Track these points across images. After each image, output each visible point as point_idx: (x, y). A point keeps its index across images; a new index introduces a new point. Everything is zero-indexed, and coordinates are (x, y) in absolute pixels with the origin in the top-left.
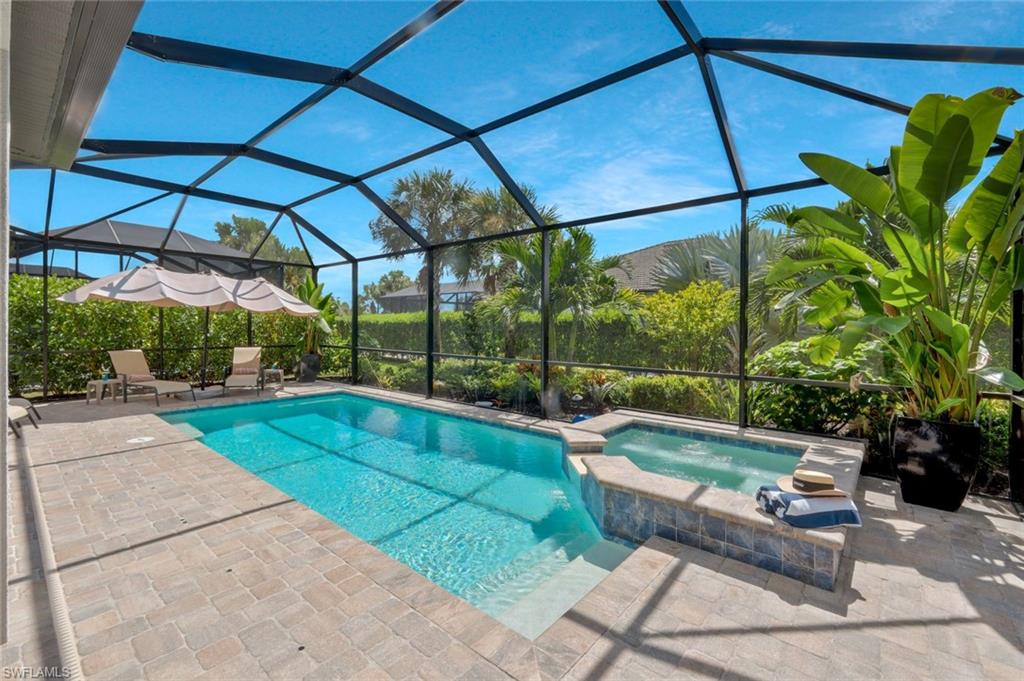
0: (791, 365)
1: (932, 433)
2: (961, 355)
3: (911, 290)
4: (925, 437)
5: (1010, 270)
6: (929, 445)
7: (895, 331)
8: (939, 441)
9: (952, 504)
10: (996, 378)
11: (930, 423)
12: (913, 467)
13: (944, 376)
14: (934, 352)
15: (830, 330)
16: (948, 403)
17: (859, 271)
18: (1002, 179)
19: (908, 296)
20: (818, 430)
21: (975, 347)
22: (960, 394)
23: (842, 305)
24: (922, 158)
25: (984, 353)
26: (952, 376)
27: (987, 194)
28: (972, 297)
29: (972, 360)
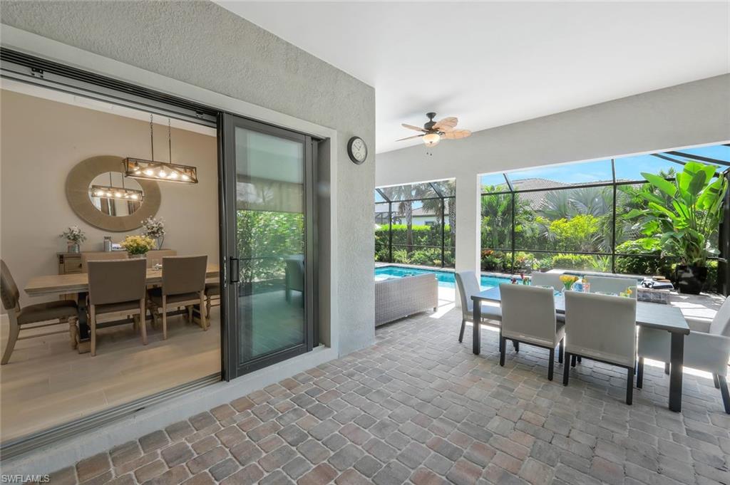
0: (634, 249)
1: (690, 270)
2: (701, 244)
3: (684, 223)
4: (688, 272)
5: (718, 216)
6: (690, 275)
7: (679, 237)
8: (693, 273)
9: (698, 294)
10: (712, 251)
11: (690, 266)
12: (684, 283)
13: (695, 251)
14: (692, 244)
15: (651, 236)
16: (696, 260)
17: (662, 215)
18: (715, 188)
19: (683, 225)
20: (644, 274)
21: (706, 242)
22: (700, 257)
23: (656, 227)
24: (691, 180)
25: (709, 244)
26: (698, 251)
27: (711, 193)
28: (706, 223)
29: (705, 246)
